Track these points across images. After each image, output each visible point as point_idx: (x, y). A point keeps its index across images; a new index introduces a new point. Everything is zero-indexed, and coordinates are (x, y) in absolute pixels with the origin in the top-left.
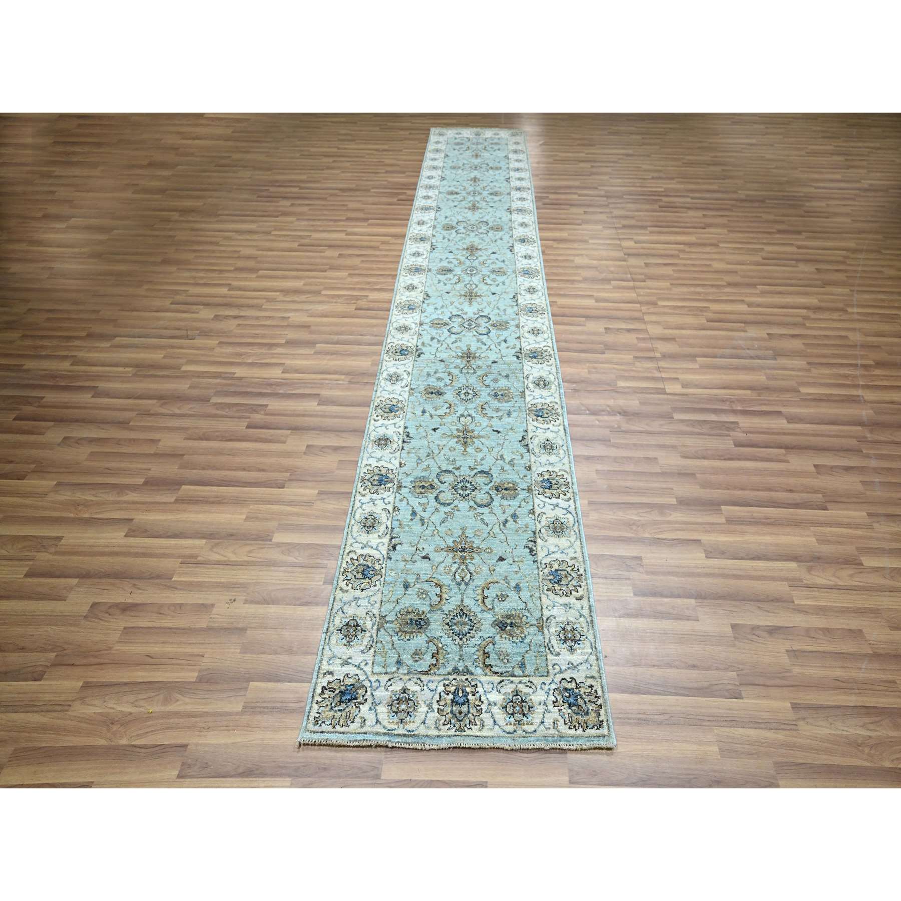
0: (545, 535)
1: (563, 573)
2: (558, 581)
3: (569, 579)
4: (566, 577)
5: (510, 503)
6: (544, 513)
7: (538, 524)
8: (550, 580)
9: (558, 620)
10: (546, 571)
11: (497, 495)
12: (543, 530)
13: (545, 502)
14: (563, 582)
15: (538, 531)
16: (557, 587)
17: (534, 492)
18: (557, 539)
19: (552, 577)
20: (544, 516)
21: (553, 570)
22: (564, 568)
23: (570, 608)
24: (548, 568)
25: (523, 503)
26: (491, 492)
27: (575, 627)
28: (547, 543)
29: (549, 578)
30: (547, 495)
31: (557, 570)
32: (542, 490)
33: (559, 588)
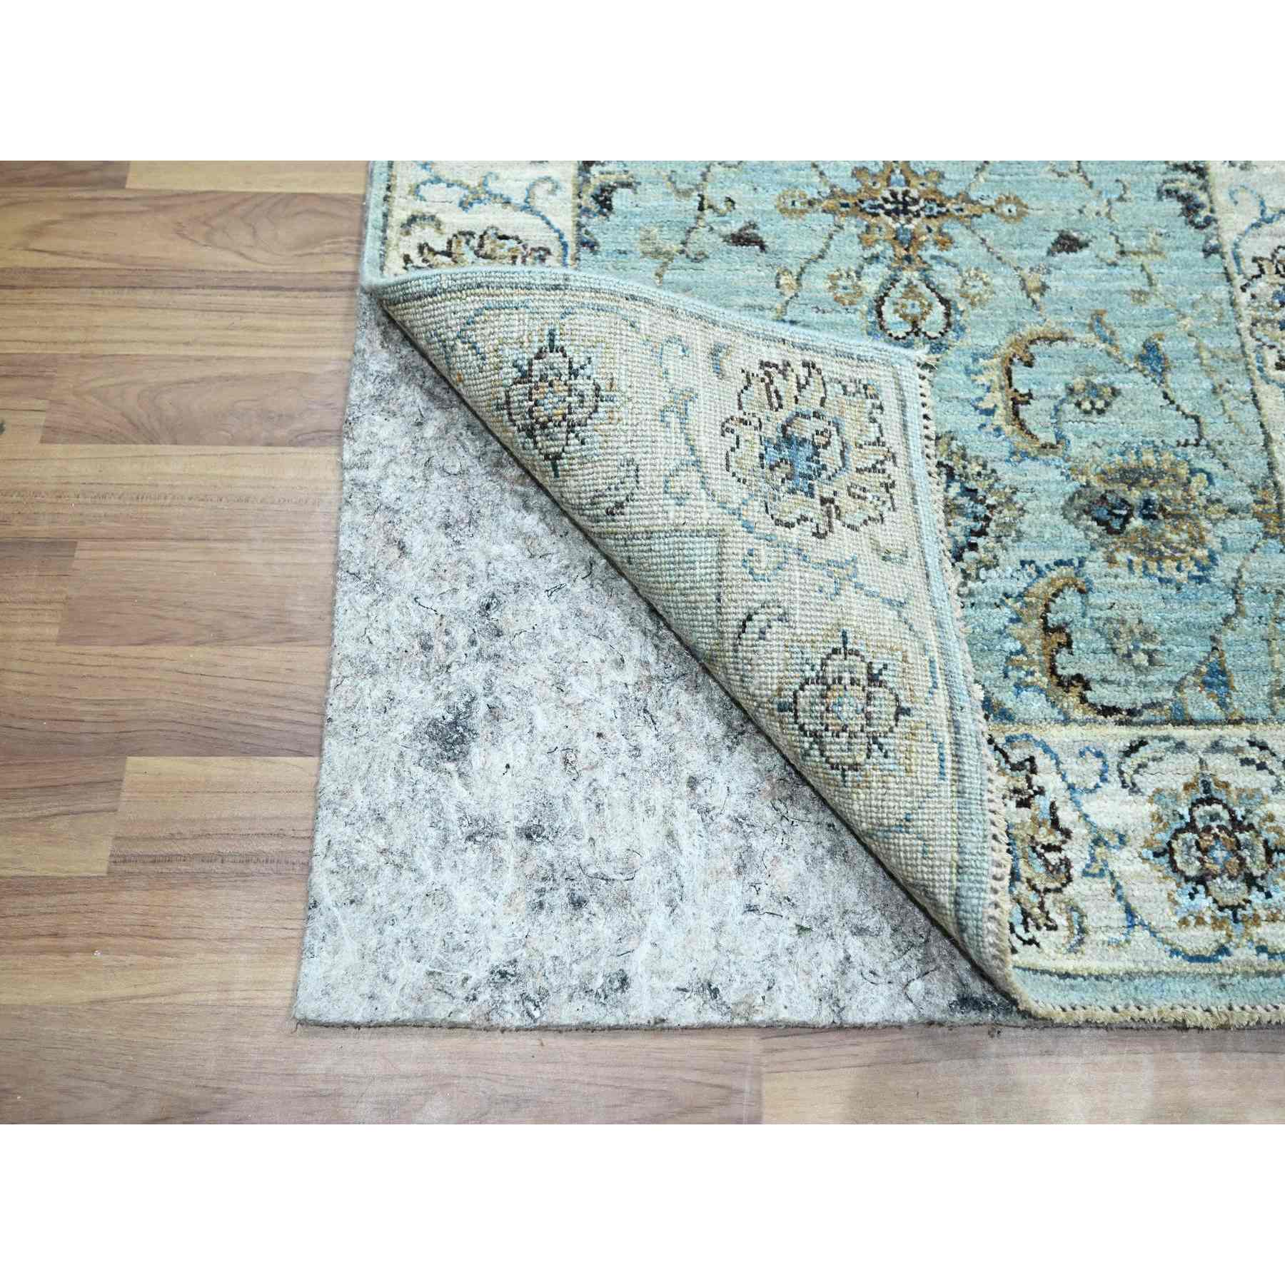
10: (1262, 287)
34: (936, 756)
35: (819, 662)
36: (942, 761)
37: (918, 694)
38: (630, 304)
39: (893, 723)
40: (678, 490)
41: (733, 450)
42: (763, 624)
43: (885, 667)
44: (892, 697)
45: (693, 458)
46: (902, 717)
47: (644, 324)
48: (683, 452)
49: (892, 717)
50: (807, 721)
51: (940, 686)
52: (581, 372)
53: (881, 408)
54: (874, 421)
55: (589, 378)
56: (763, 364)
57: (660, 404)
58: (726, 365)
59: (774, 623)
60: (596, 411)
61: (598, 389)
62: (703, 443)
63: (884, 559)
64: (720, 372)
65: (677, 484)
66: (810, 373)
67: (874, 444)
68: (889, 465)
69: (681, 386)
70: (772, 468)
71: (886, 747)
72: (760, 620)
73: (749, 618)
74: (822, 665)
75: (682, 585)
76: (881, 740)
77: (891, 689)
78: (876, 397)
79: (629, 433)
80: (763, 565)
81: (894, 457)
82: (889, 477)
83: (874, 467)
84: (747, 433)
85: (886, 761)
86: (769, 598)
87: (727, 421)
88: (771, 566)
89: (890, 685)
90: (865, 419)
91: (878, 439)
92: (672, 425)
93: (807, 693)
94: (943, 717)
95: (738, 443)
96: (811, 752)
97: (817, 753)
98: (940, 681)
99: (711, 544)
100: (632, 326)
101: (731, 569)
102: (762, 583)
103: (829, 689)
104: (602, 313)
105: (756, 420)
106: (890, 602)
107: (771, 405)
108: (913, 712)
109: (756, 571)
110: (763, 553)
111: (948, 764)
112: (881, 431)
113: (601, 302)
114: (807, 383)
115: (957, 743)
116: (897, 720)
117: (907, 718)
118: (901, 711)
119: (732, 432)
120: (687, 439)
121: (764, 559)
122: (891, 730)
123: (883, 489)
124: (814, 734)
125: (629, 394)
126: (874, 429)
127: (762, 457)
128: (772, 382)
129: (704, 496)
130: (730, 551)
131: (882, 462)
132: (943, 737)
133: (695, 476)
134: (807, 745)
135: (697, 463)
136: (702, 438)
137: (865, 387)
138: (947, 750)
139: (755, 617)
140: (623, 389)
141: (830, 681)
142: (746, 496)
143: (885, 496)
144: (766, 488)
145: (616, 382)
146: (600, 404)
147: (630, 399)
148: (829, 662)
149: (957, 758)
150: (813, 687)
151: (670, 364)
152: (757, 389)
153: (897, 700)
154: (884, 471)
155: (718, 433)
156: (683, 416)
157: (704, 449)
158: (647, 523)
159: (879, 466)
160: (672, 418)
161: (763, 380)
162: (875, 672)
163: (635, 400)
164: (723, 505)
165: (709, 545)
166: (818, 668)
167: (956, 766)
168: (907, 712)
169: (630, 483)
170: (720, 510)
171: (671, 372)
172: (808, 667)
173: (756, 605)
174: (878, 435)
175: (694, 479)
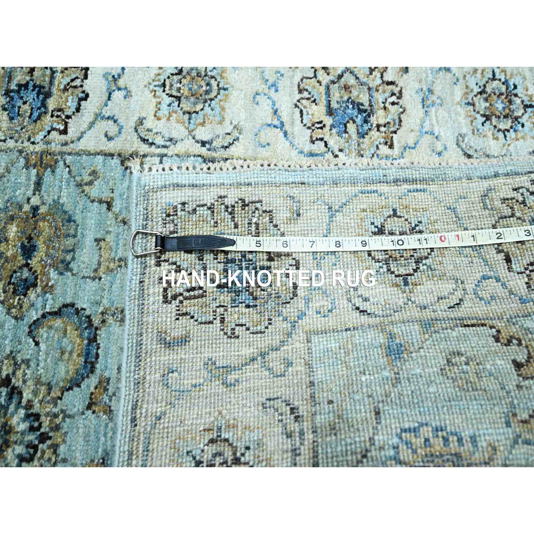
0: (221, 130)
1: (336, 95)
2: (360, 111)
3: (352, 81)
4: (347, 88)
5: (89, 240)
6: (141, 122)
7: (180, 148)
8: (362, 135)
9: (466, 129)
10: (334, 142)
11: (48, 289)
12: (203, 134)
13: (98, 116)
14: (364, 99)
15: (204, 151)
16: (379, 118)
17: (55, 147)
18: (234, 94)
19: (351, 128)
20: (149, 123)
21: (328, 121)
22: (322, 89)
23: (430, 91)
24: (325, 134)
25: (94, 191)
26: (34, 315)
27: (477, 90)
28: (246, 125)
29: (354, 136)
30: (71, 104)
31: (330, 112)
32: (48, 118)
33: (381, 113)
34: (415, 194)
35: (377, 264)
36: (417, 190)
37: (384, 204)
38: (141, 423)
39: (403, 219)
40: (282, 366)
41: (248, 329)
42: (361, 300)
43: (372, 223)
44: (389, 219)
45: (259, 358)
46: (398, 214)
47: (156, 408)
48: (256, 366)
49: (400, 219)
50: (411, 268)
51: (375, 188)
52: (198, 458)
53: (184, 204)
54: (195, 210)
55: (203, 451)
56: (166, 301)
57: (222, 389)
58: (177, 333)
59: (359, 293)
60: (227, 440)
61: (212, 441)
62: (247, 352)
63: (299, 215)
64: (184, 340)
65: (279, 367)
66: (165, 261)
67: (213, 212)
68: (229, 201)
69: (204, 373)
70: (255, 299)
71: (416, 223)
72: (359, 302)
73: (358, 308)
74: (379, 262)
75: (343, 355)
76: (413, 225)
77: (384, 220)
78: (175, 208)
79: (245, 410)
80: (326, 303)
81: (221, 197)
82: (237, 203)
83: (231, 213)
84: (232, 318)
85: (423, 222)
86: (345, 297)
87: (226, 334)
88: (325, 299)
89: (382, 221)
90: (194, 218)
91: (209, 208)
92: (237, 377)
93: (396, 269)
94: (394, 189)
95: (242, 325)
96: (428, 264)
97: (427, 261)
98: (373, 188)
99: (315, 339)
100: (160, 419)
101: (330, 324)
102: (337, 303)
103: (391, 257)
104: (150, 448)
105: (218, 310)
106: (331, 217)
107: (202, 296)
108: (394, 207)
109: (330, 308)
110: (318, 304)
111: (419, 187)
112: (203, 206)
113: (141, 449)
114: (175, 263)
115: (406, 181)
116: (400, 217)
117: (398, 210)
118: (395, 214)
119: (234, 329)
120: (246, 364)
121: (322, 303)
122: (406, 220)
123: (247, 208)
124: (417, 262)
125: (217, 414)
126: (201, 211)
127: (248, 306)
128: (181, 294)
129: (285, 348)
130: (319, 326)
131: (227, 207)
132: (405, 189)
133: (273, 355)
134: (425, 267)
135: (263, 355)
136: (243, 353)
137: (168, 215)
138: (412, 187)
139: (357, 305)
140: (212, 419)
141: (387, 256)
142: (281, 318)
143: (252, 207)
144: (271, 304)
145: (207, 426)
146: (223, 436)
147: (220, 413)
148: (377, 258)
149: (414, 181)
150: (392, 266)
151: (187, 383)
152: (189, 306)
153: (390, 217)
154: (233, 206)
155: (237, 341)
156: (228, 369)
157: (252, 350)
158: (304, 387)
159: (230, 210)
160: (231, 378)
161: (181, 302)
162: (376, 230)
163: (220, 408)
164: (289, 335)
165: (317, 341)
166: (381, 264)
167: (418, 182)
168: (394, 210)
169: (278, 404)
170: (293, 335)
171: (194, 382)
172: (381, 270)
173: (350, 305)
174: (205, 208)
175: (274, 356)
